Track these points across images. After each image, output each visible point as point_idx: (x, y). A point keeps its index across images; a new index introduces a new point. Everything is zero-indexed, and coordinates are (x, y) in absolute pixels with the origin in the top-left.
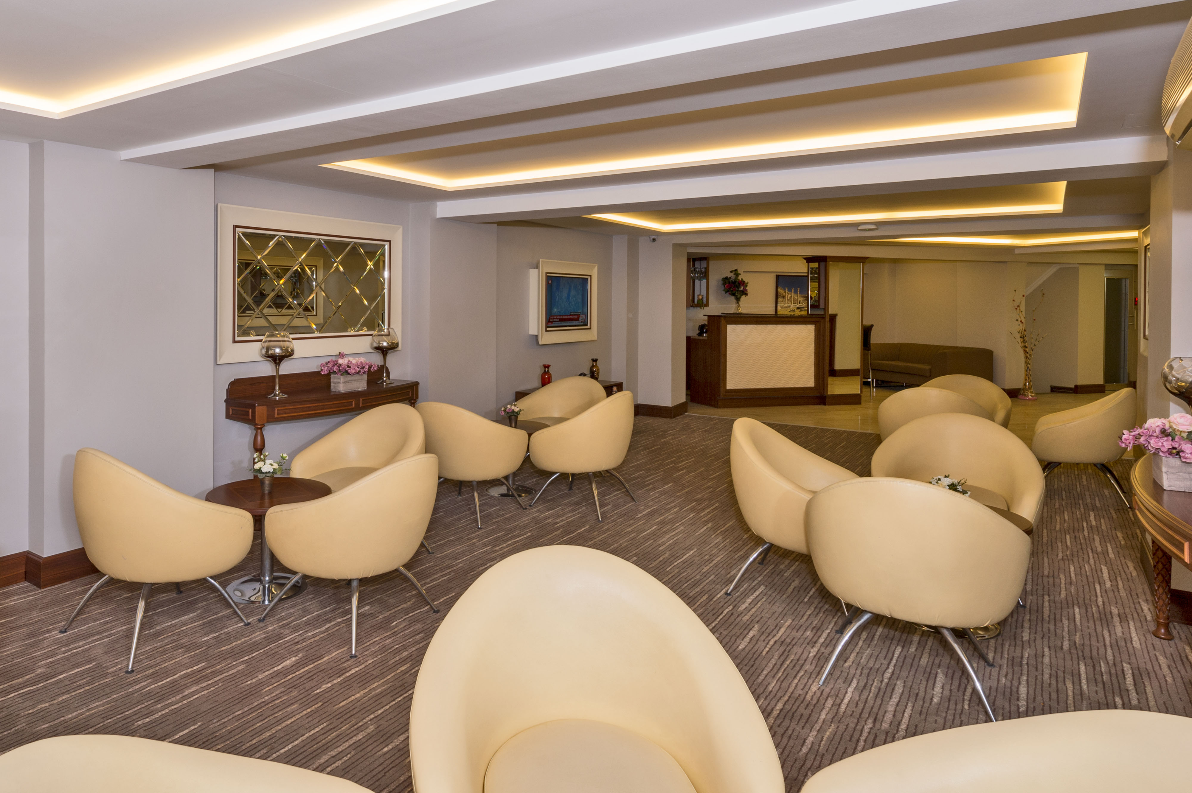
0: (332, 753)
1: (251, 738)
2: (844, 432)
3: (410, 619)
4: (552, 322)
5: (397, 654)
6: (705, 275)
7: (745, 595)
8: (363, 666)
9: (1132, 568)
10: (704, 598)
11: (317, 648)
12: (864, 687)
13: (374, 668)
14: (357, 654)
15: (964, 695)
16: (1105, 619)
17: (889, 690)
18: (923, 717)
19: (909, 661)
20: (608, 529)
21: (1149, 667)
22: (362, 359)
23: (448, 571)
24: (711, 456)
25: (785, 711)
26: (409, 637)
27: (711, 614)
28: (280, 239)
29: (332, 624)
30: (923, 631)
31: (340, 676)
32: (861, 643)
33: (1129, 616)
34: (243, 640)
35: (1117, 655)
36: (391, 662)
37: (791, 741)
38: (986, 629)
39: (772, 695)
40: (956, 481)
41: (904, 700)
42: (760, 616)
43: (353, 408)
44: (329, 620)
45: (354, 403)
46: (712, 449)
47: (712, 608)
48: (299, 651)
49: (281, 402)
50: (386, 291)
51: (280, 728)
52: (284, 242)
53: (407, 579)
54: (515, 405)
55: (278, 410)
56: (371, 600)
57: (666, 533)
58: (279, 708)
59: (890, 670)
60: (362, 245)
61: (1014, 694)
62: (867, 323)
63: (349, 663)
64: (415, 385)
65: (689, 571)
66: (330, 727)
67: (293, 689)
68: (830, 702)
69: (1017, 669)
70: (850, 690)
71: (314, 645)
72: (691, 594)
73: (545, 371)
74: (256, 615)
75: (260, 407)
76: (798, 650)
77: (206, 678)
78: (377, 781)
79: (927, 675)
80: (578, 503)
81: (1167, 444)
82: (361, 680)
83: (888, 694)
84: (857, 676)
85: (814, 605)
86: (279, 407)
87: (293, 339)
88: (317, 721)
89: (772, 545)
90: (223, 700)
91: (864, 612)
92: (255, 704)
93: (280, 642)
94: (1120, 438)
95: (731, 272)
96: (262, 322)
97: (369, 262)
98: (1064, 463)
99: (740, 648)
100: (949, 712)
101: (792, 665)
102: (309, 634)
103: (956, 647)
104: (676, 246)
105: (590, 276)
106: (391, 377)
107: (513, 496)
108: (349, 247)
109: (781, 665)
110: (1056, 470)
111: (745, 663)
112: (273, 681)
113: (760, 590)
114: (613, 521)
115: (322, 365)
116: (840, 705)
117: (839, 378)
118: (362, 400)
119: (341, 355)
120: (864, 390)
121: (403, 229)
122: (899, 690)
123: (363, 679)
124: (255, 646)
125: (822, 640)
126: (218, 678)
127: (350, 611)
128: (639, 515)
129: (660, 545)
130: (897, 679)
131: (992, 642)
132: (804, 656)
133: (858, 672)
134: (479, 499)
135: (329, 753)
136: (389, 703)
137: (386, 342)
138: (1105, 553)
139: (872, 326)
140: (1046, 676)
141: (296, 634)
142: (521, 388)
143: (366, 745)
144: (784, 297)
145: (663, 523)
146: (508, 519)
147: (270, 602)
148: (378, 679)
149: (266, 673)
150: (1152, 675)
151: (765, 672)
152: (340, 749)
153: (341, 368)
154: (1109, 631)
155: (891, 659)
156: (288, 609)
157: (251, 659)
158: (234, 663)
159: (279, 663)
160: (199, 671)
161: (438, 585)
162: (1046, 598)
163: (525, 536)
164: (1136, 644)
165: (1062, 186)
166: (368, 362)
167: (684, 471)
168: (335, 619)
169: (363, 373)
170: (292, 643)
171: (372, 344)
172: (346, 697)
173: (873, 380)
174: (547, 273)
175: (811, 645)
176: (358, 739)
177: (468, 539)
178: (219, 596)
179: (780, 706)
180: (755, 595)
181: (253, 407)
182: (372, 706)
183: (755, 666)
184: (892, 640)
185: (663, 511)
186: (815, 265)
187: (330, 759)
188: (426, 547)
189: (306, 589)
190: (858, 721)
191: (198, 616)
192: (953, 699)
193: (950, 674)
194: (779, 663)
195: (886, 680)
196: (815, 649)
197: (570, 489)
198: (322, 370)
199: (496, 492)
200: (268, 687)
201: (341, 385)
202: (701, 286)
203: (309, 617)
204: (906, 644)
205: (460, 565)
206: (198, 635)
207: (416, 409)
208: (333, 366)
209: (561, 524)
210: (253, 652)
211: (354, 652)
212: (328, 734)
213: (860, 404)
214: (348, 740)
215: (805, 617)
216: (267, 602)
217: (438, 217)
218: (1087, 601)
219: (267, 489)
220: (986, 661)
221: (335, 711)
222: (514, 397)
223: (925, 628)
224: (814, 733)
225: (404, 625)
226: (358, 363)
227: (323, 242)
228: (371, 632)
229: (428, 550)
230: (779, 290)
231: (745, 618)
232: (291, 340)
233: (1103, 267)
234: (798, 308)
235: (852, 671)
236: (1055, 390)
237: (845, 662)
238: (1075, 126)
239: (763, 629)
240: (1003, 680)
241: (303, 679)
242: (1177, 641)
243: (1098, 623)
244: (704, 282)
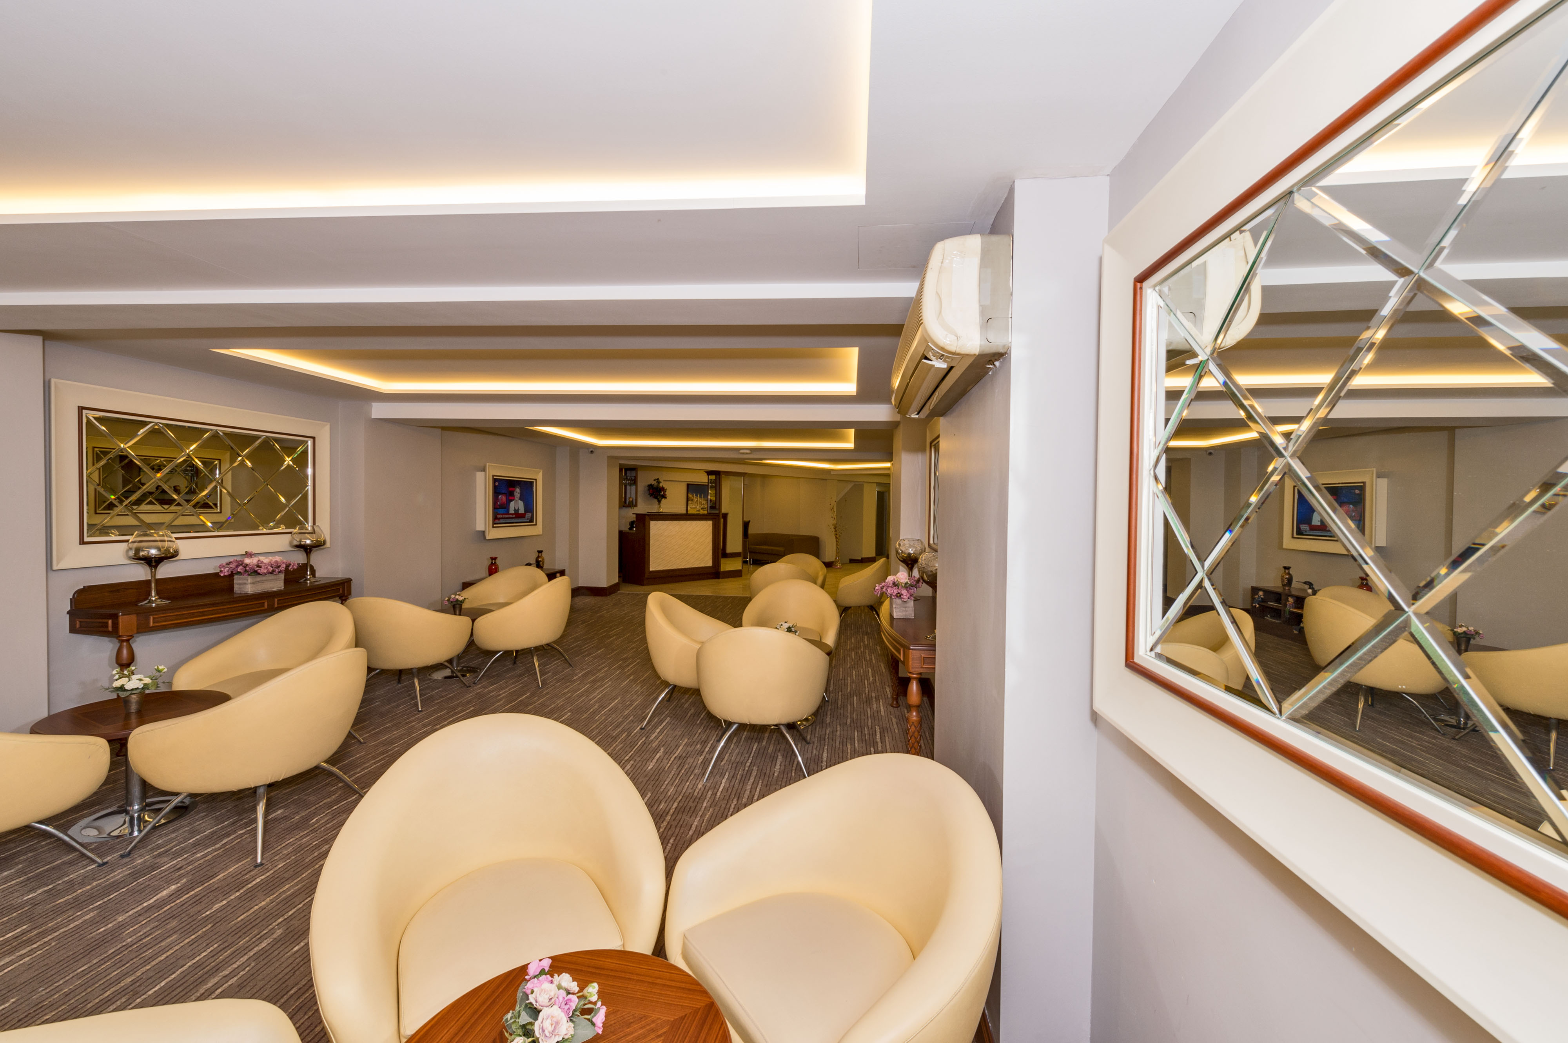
0: (224, 972)
1: (101, 993)
2: (730, 597)
3: (334, 811)
4: (499, 519)
5: (316, 850)
6: (634, 482)
7: (656, 727)
8: (272, 872)
9: (883, 667)
10: (624, 735)
11: (208, 868)
12: (733, 777)
13: (285, 871)
14: (264, 862)
15: (792, 767)
16: (869, 701)
17: (748, 775)
18: (768, 788)
19: (762, 751)
20: (547, 693)
21: (888, 726)
22: (278, 558)
23: (382, 757)
24: (636, 624)
25: (679, 808)
26: (332, 829)
27: (629, 747)
28: (156, 427)
29: (231, 838)
30: (771, 729)
31: (239, 890)
32: (732, 746)
33: (880, 697)
34: (94, 884)
35: (873, 722)
36: (307, 860)
37: (682, 828)
38: (806, 720)
39: (671, 798)
40: (791, 625)
41: (757, 779)
42: (665, 741)
43: (266, 609)
44: (228, 835)
45: (266, 604)
46: (637, 618)
47: (629, 742)
48: (181, 877)
49: (159, 609)
50: (310, 488)
51: (148, 967)
52: (162, 430)
53: (331, 774)
54: (459, 595)
55: (154, 618)
56: (286, 803)
57: (596, 689)
58: (149, 946)
59: (750, 761)
60: (277, 440)
61: (820, 759)
62: (746, 519)
63: (252, 873)
64: (347, 582)
65: (613, 716)
66: (222, 946)
67: (170, 920)
68: (710, 793)
69: (822, 742)
70: (724, 781)
71: (204, 866)
72: (614, 734)
73: (492, 563)
74: (117, 851)
75: (125, 617)
76: (690, 760)
77: (30, 941)
78: (284, 983)
79: (771, 759)
80: (520, 675)
81: (895, 591)
82: (267, 887)
83: (747, 778)
84: (729, 770)
85: (703, 725)
86: (153, 615)
87: (177, 538)
88: (205, 945)
89: (675, 686)
90: (57, 961)
91: (735, 723)
92: (111, 951)
93: (152, 873)
94: (875, 589)
95: (654, 480)
96: (130, 521)
97: (287, 458)
98: (854, 607)
99: (649, 768)
100: (784, 780)
101: (685, 773)
102: (198, 855)
103: (788, 736)
104: (611, 458)
105: (536, 480)
106: (317, 575)
107: (457, 677)
108: (259, 441)
109: (679, 773)
110: (849, 611)
111: (652, 779)
112: (141, 918)
113: (667, 721)
114: (552, 686)
115: (221, 566)
116: (716, 793)
117: (730, 559)
118: (278, 600)
119: (249, 555)
120: (744, 566)
121: (330, 425)
122: (754, 773)
123: (270, 886)
124: (115, 886)
125: (707, 749)
126: (49, 937)
127: (255, 820)
128: (575, 678)
129: (591, 700)
130: (754, 766)
131: (810, 727)
132: (695, 764)
133: (730, 767)
134: (419, 684)
135: (221, 974)
136: (303, 901)
137: (310, 539)
138: (871, 660)
139: (749, 521)
140: (838, 743)
141: (179, 860)
142: (468, 579)
143: (270, 952)
144: (692, 500)
145: (594, 681)
146: (451, 698)
147: (140, 831)
148: (290, 880)
149: (131, 913)
150: (889, 730)
151: (666, 783)
152: (235, 966)
153: (247, 569)
154: (870, 708)
155: (751, 753)
156: (167, 835)
157: (107, 903)
158: (79, 913)
159: (151, 897)
160: (16, 938)
161: (369, 772)
162: (840, 693)
163: (468, 711)
164: (883, 714)
165: (852, 432)
166: (285, 561)
167: (615, 637)
168: (235, 832)
169: (279, 572)
170: (172, 870)
171: (291, 543)
172: (246, 909)
173: (750, 560)
174: (493, 476)
175: (700, 754)
176: (260, 948)
177: (406, 723)
178: (56, 841)
179: (675, 805)
180: (662, 726)
181: (115, 617)
182: (281, 910)
183: (659, 780)
184: (752, 739)
185: (595, 671)
186: (713, 477)
187: (221, 979)
188: (356, 738)
189: (195, 808)
190: (728, 802)
191: (17, 872)
192: (786, 770)
193: (785, 755)
194: (677, 773)
195: (747, 768)
196: (703, 757)
197: (515, 663)
198: (221, 571)
199: (439, 675)
200: (132, 927)
201: (249, 586)
202: (631, 490)
203: (198, 837)
204: (760, 740)
205: (396, 749)
206: (16, 895)
207: (347, 607)
208: (237, 566)
209: (504, 695)
210: (111, 893)
211: (259, 861)
212: (220, 954)
213: (741, 576)
214: (247, 953)
215: (697, 735)
216: (136, 833)
217: (373, 416)
218: (861, 692)
219: (133, 708)
220: (806, 741)
221: (231, 928)
222: (461, 587)
223: (773, 727)
224: (698, 819)
225: (326, 819)
226: (272, 562)
227: (221, 434)
228: (283, 835)
229: (359, 741)
230: (689, 495)
231: (654, 745)
232: (174, 539)
233: (875, 484)
234: (702, 509)
235: (726, 767)
236: (852, 561)
237: (722, 761)
238: (855, 394)
239: (667, 750)
240: (815, 751)
241: (186, 905)
242: (901, 707)
243: (865, 704)
244: (634, 487)
